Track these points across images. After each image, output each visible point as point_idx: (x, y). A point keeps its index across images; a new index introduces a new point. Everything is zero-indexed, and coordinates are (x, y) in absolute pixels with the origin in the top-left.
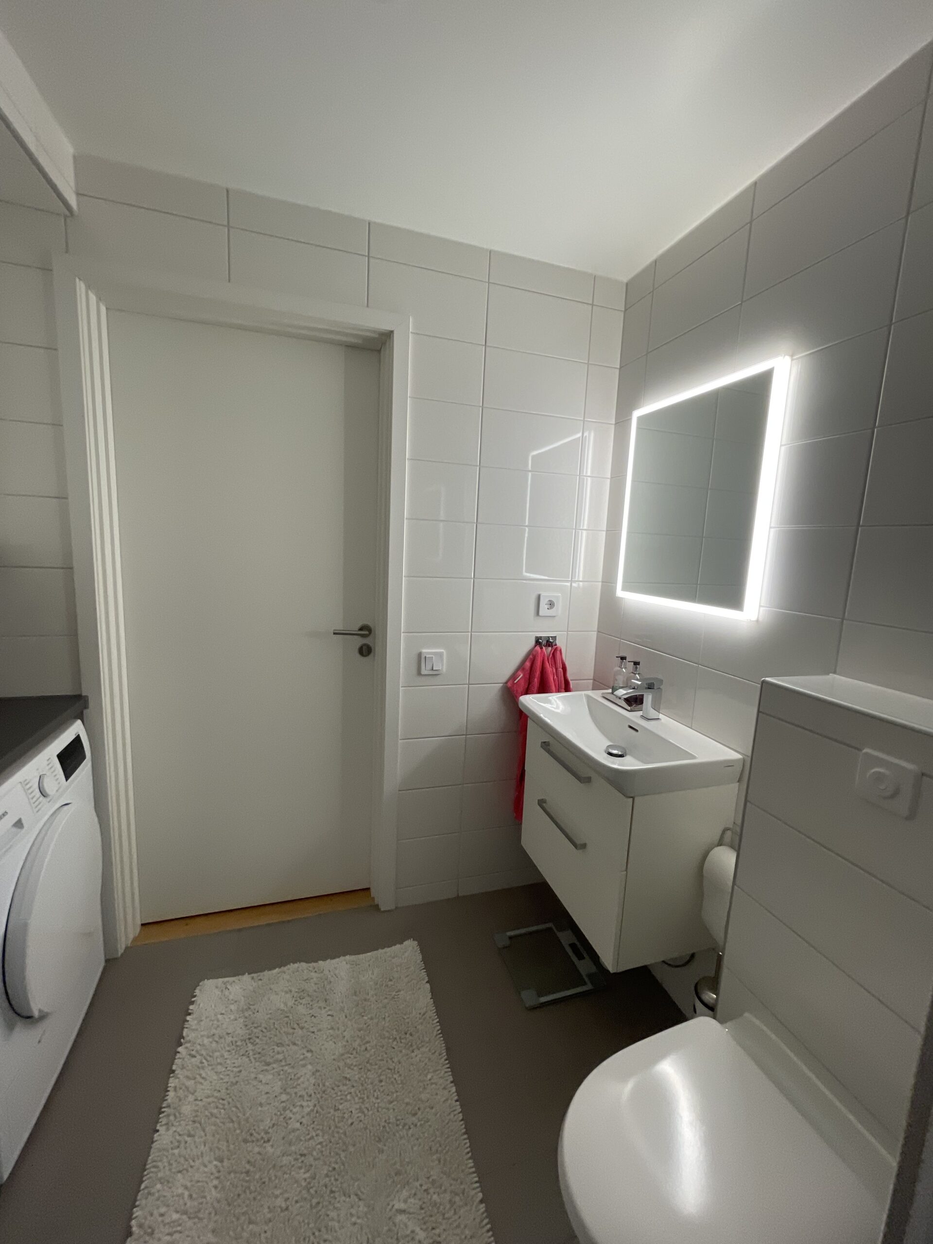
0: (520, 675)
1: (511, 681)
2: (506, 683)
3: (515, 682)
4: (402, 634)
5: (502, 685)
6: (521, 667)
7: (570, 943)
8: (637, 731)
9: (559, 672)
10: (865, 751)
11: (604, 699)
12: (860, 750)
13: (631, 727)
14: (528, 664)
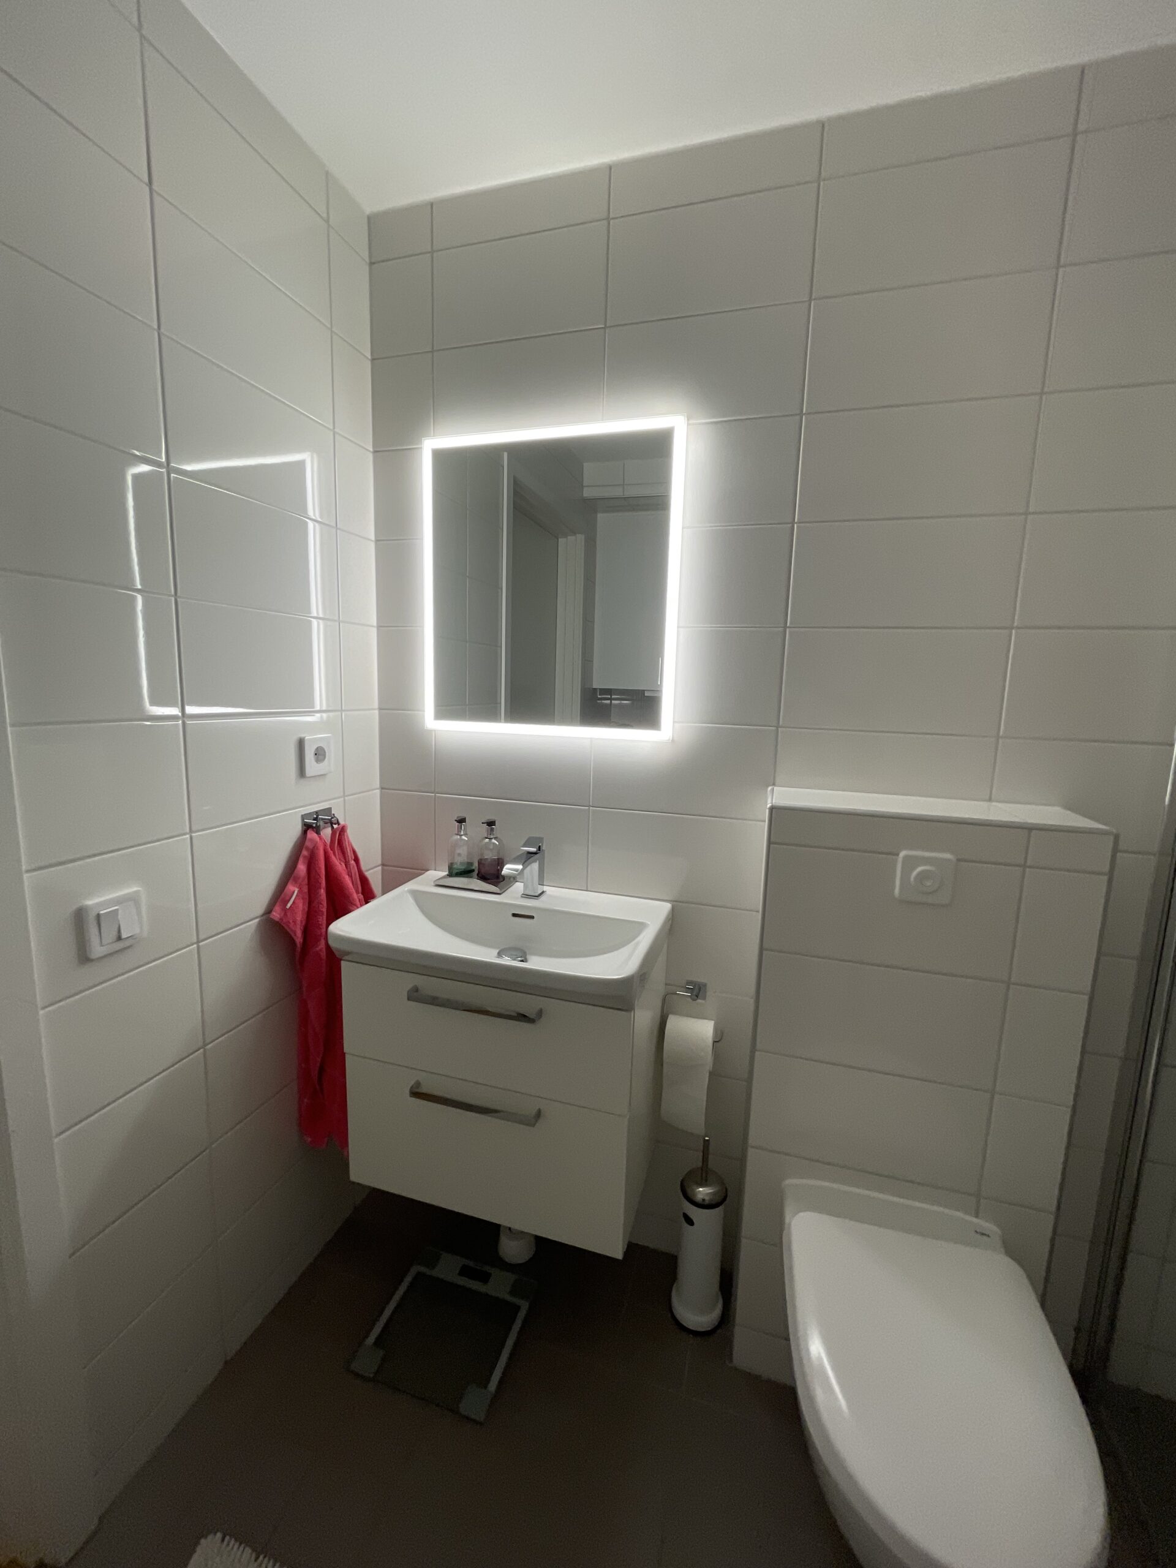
0: (294, 892)
1: (277, 908)
2: (269, 911)
3: (289, 905)
4: (26, 876)
5: (257, 920)
6: (289, 874)
7: (457, 1272)
8: (532, 917)
9: (351, 867)
10: (903, 854)
11: (437, 888)
12: (898, 855)
13: (514, 915)
14: (302, 868)
